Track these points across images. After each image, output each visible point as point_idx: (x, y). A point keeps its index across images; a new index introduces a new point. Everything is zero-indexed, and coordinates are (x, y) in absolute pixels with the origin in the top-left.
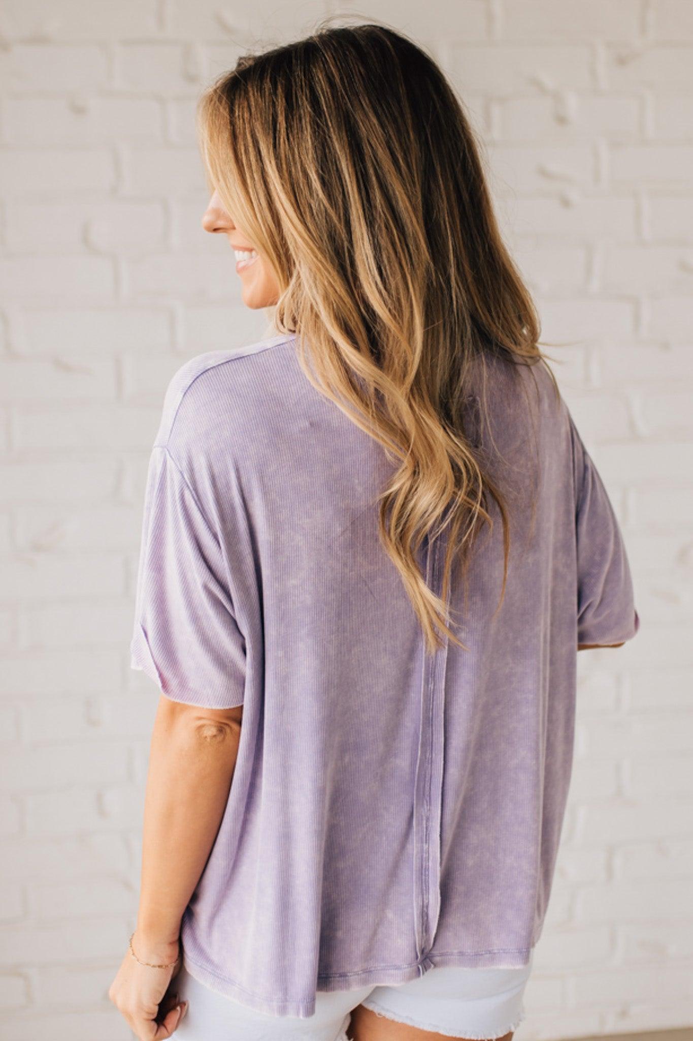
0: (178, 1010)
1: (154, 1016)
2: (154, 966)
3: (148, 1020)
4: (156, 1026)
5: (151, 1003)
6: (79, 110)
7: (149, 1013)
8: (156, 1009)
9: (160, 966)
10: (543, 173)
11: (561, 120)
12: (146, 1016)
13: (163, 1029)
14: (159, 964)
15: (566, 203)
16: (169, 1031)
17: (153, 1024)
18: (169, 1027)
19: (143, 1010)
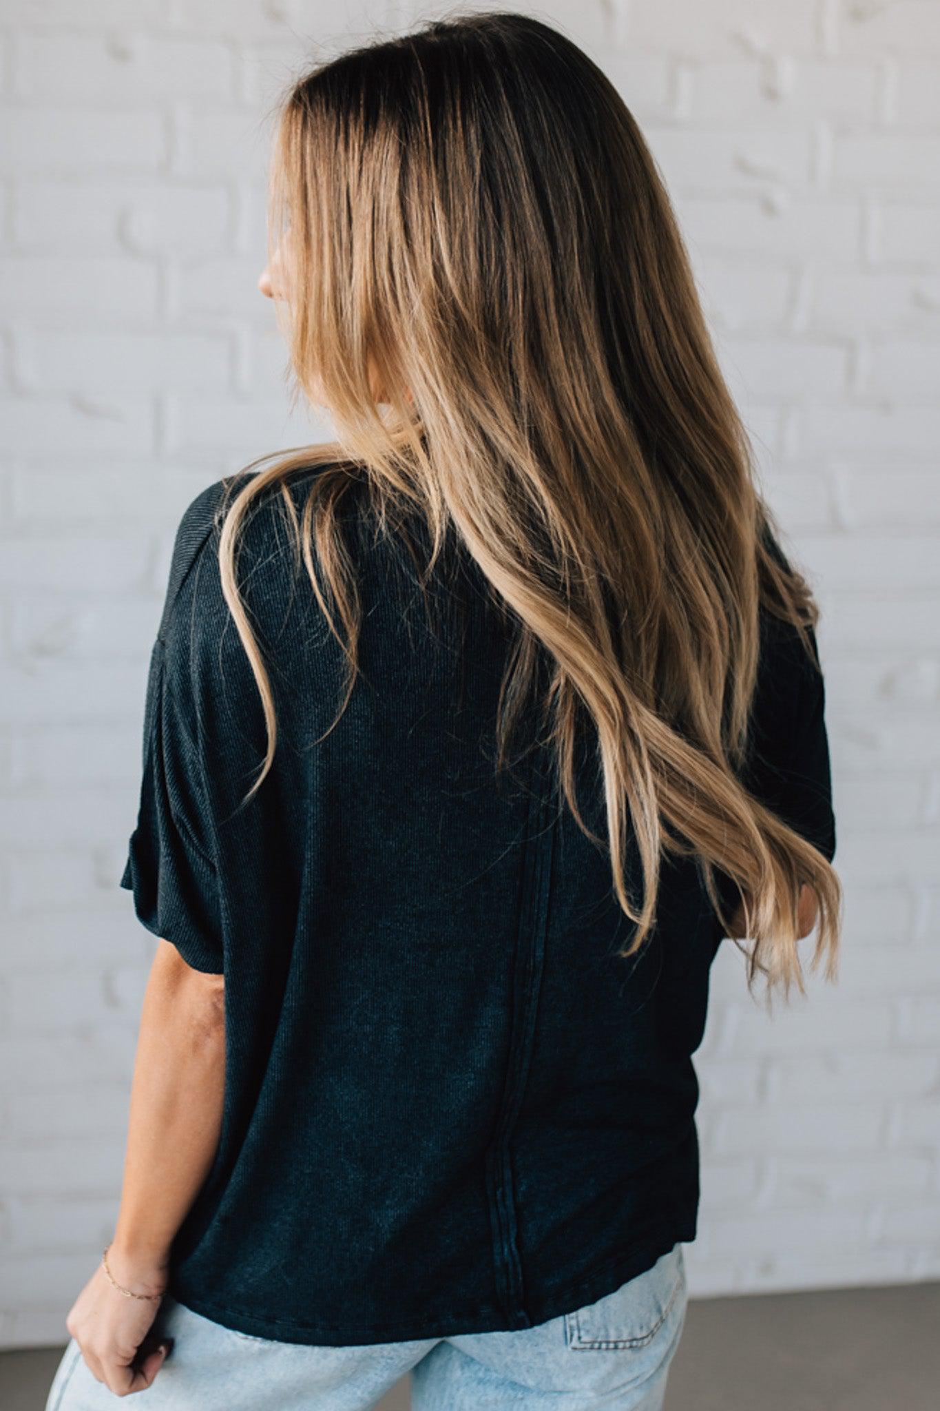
0: (160, 1353)
1: (128, 1363)
2: (140, 1298)
3: (122, 1367)
4: (131, 1375)
5: (128, 1345)
6: (120, 54)
7: (125, 1358)
8: (133, 1352)
9: (148, 1298)
10: (742, 166)
11: (771, 94)
12: (120, 1362)
13: (140, 1378)
14: (147, 1294)
15: (769, 208)
16: (149, 1379)
17: (129, 1371)
18: (149, 1375)
19: (117, 1354)
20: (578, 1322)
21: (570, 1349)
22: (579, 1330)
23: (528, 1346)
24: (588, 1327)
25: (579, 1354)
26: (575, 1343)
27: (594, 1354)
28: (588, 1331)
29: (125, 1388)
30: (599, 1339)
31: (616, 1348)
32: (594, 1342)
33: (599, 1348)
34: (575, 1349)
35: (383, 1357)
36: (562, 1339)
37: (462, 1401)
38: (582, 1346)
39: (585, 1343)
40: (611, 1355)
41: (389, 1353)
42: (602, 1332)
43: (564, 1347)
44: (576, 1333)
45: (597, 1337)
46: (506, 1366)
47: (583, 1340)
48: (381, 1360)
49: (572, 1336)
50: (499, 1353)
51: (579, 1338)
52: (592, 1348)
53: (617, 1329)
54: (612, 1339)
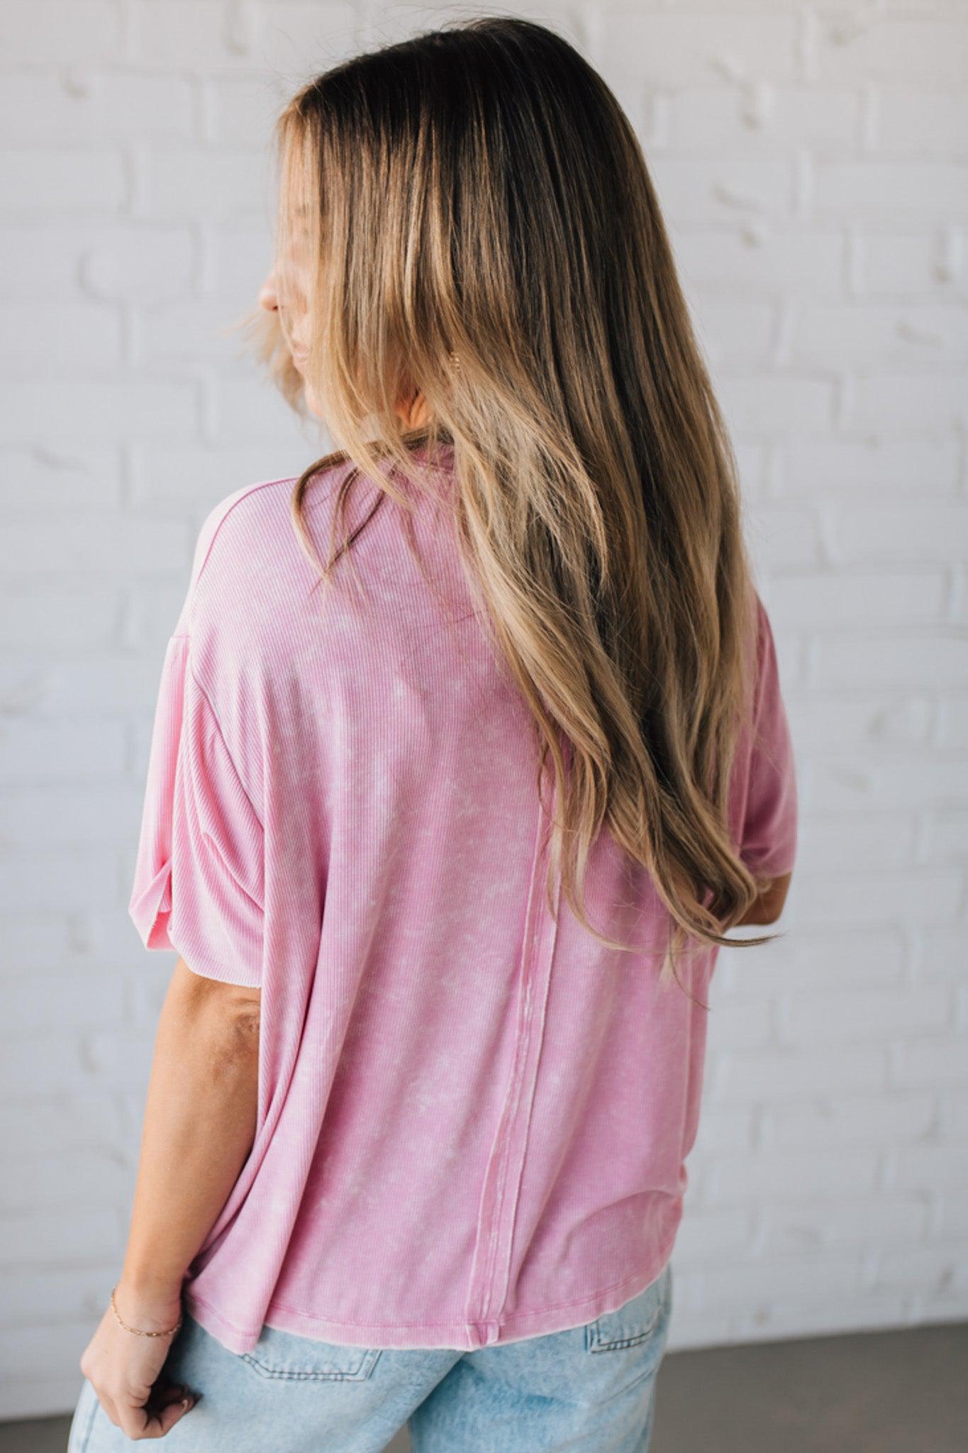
0: (183, 1406)
1: (142, 1404)
2: (146, 1335)
3: (135, 1408)
4: (146, 1419)
5: (140, 1384)
6: (77, 92)
7: (138, 1399)
8: (147, 1392)
9: (155, 1335)
10: (721, 196)
11: (750, 122)
12: (134, 1403)
13: (156, 1424)
14: (154, 1332)
15: (750, 240)
16: (165, 1428)
17: (143, 1412)
18: (167, 1423)
19: (129, 1393)
20: (598, 1325)
21: (589, 1353)
22: (599, 1333)
23: (549, 1355)
24: (607, 1329)
25: (597, 1357)
26: (595, 1347)
27: (609, 1355)
28: (606, 1333)
29: (139, 1432)
30: (616, 1340)
31: (629, 1346)
32: (610, 1343)
33: (615, 1349)
34: (594, 1352)
35: (411, 1384)
36: (582, 1344)
37: (475, 1419)
38: (601, 1348)
39: (604, 1345)
40: (623, 1354)
41: (418, 1379)
42: (619, 1333)
43: (584, 1351)
44: (596, 1337)
45: (613, 1339)
46: (522, 1378)
47: (602, 1342)
48: (410, 1387)
49: (592, 1339)
50: (517, 1366)
51: (599, 1341)
52: (609, 1350)
53: (631, 1328)
54: (626, 1337)
